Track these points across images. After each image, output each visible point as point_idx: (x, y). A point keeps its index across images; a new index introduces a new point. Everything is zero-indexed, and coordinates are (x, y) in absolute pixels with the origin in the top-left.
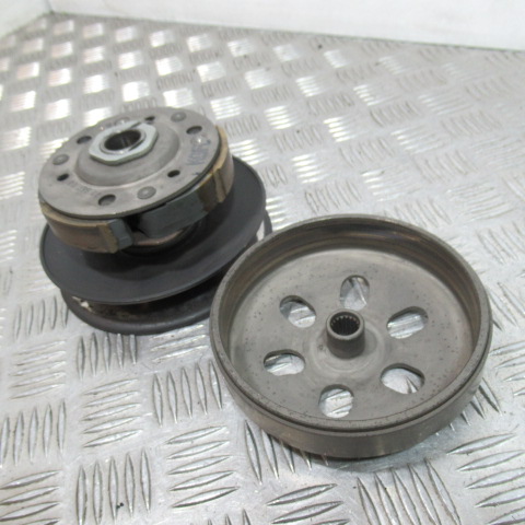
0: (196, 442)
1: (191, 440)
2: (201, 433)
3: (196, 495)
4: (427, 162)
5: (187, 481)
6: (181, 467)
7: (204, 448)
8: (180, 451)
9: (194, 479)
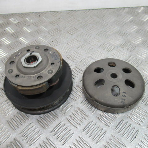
0: (89, 127)
1: (88, 127)
2: (89, 125)
3: (99, 138)
4: (90, 41)
5: (95, 136)
6: (91, 134)
7: (93, 127)
8: (88, 131)
9: (96, 135)
